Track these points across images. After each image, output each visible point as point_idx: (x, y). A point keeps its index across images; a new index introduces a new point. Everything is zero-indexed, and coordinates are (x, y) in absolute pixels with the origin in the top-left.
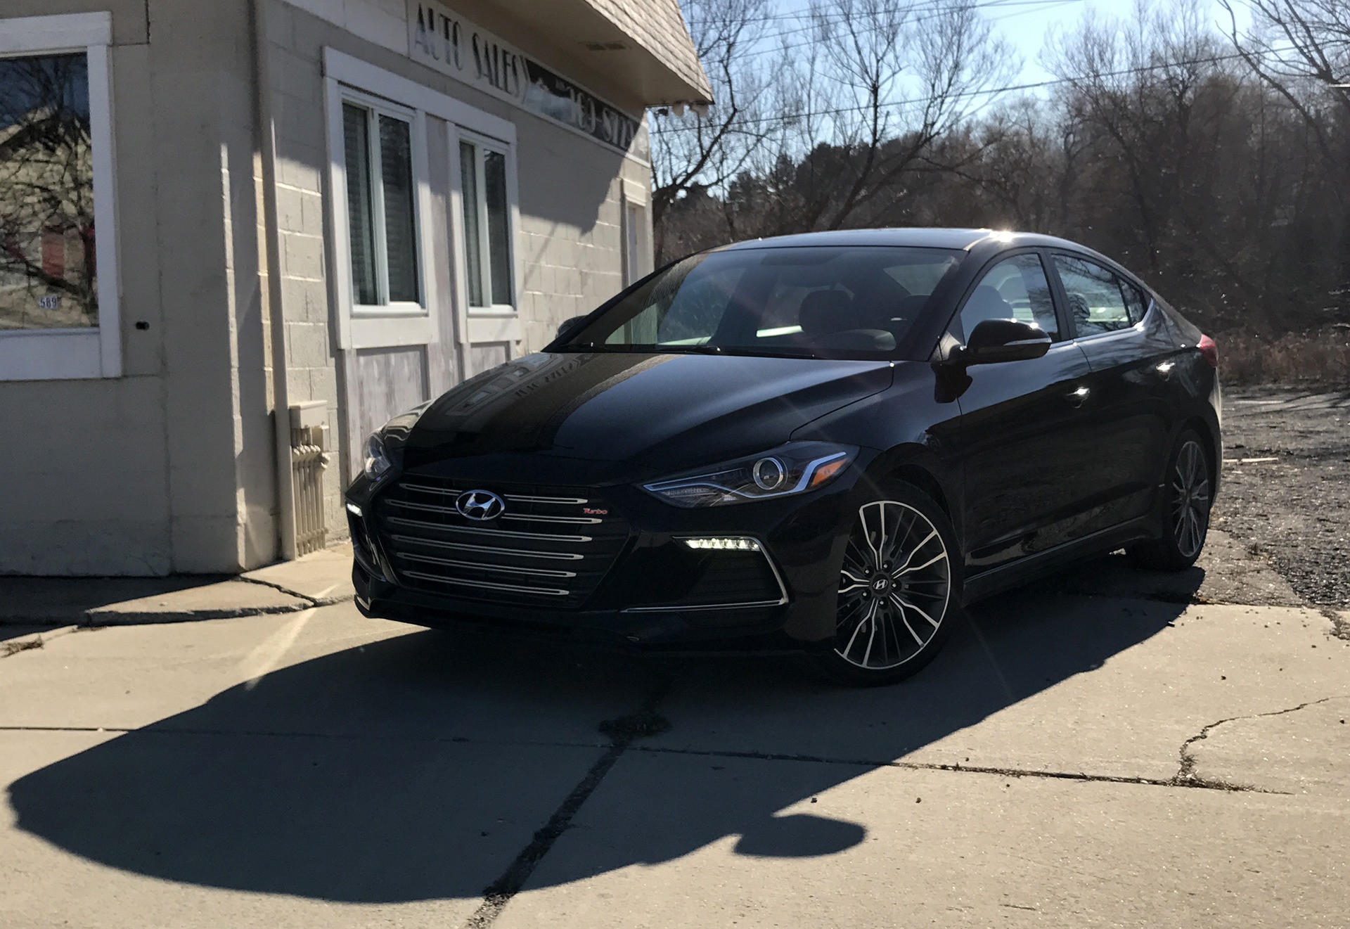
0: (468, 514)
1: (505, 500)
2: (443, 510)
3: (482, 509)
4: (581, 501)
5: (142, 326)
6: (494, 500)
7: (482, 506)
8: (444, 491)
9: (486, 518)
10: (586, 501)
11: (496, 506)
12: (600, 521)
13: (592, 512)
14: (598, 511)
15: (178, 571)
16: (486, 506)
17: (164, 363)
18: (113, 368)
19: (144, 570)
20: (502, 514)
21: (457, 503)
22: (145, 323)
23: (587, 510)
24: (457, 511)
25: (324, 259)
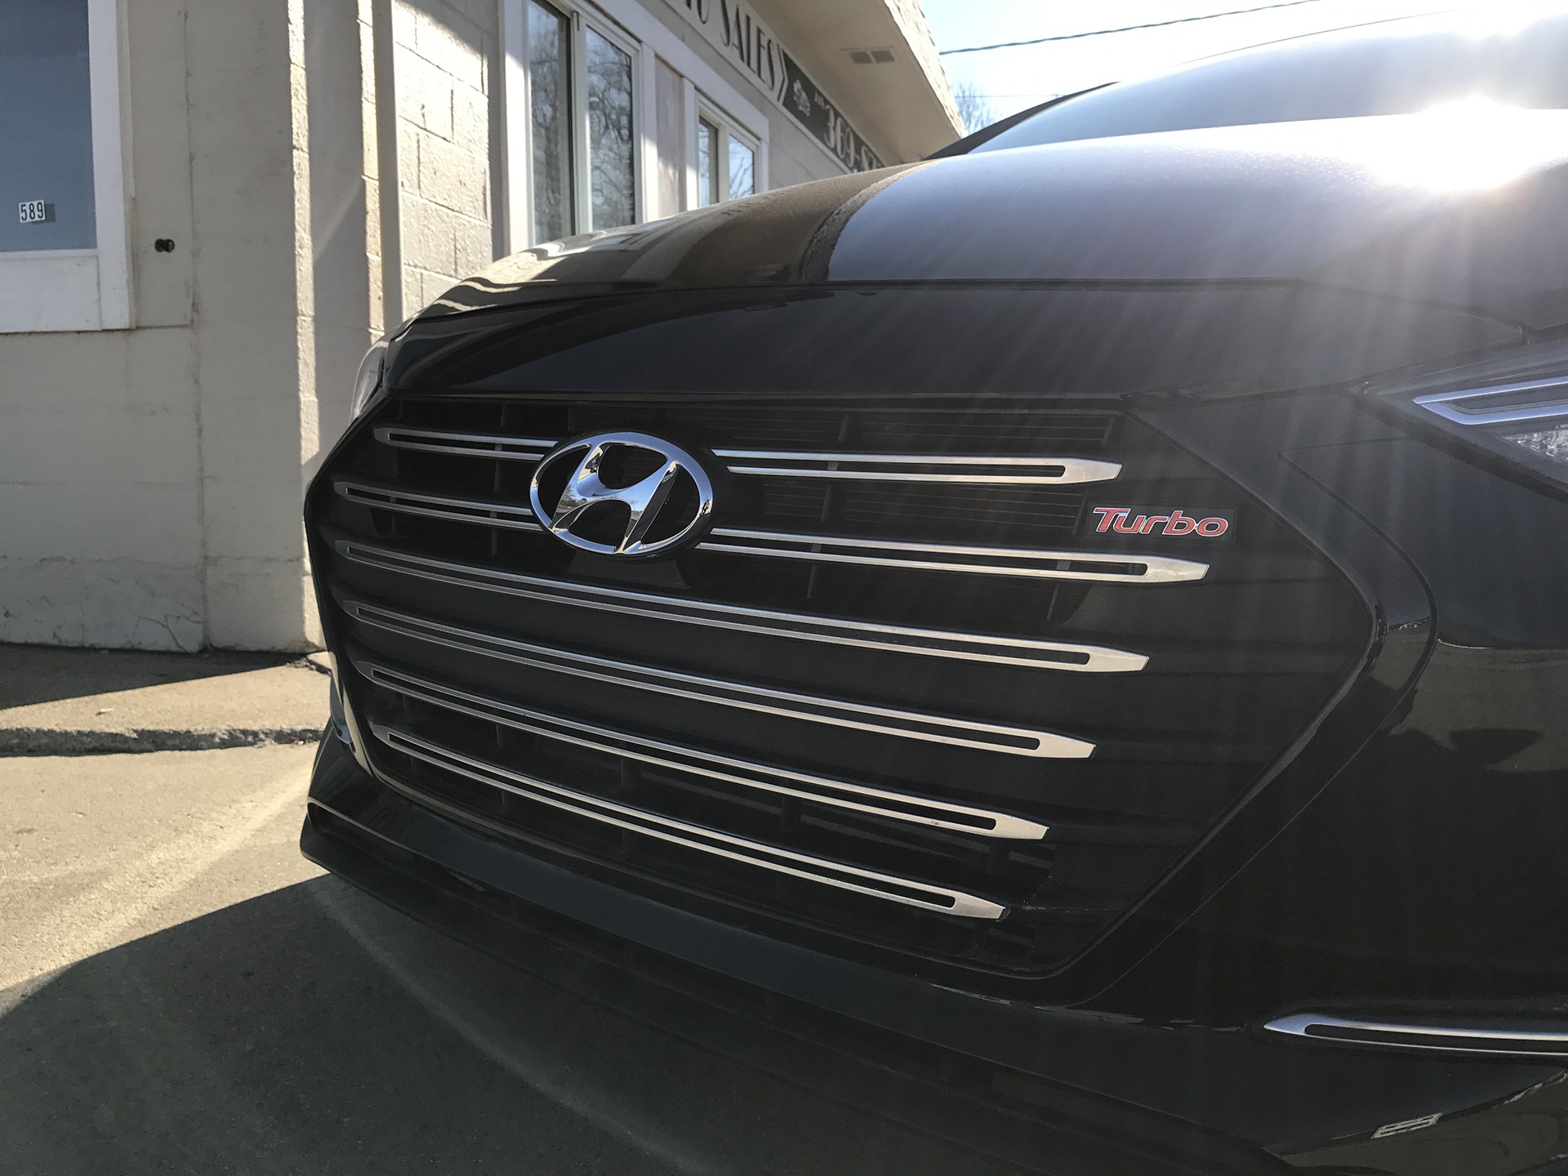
0: (574, 530)
1: (716, 470)
2: (492, 514)
3: (624, 507)
4: (1077, 471)
5: (164, 245)
6: (671, 467)
7: (623, 495)
8: (499, 447)
9: (638, 548)
10: (1108, 471)
11: (680, 491)
12: (1194, 571)
13: (1143, 526)
14: (1177, 523)
15: (215, 645)
16: (639, 498)
17: (195, 306)
18: (118, 314)
19: (163, 642)
20: (703, 534)
21: (534, 486)
22: (170, 241)
23: (1113, 517)
24: (533, 519)
25: (488, 193)
